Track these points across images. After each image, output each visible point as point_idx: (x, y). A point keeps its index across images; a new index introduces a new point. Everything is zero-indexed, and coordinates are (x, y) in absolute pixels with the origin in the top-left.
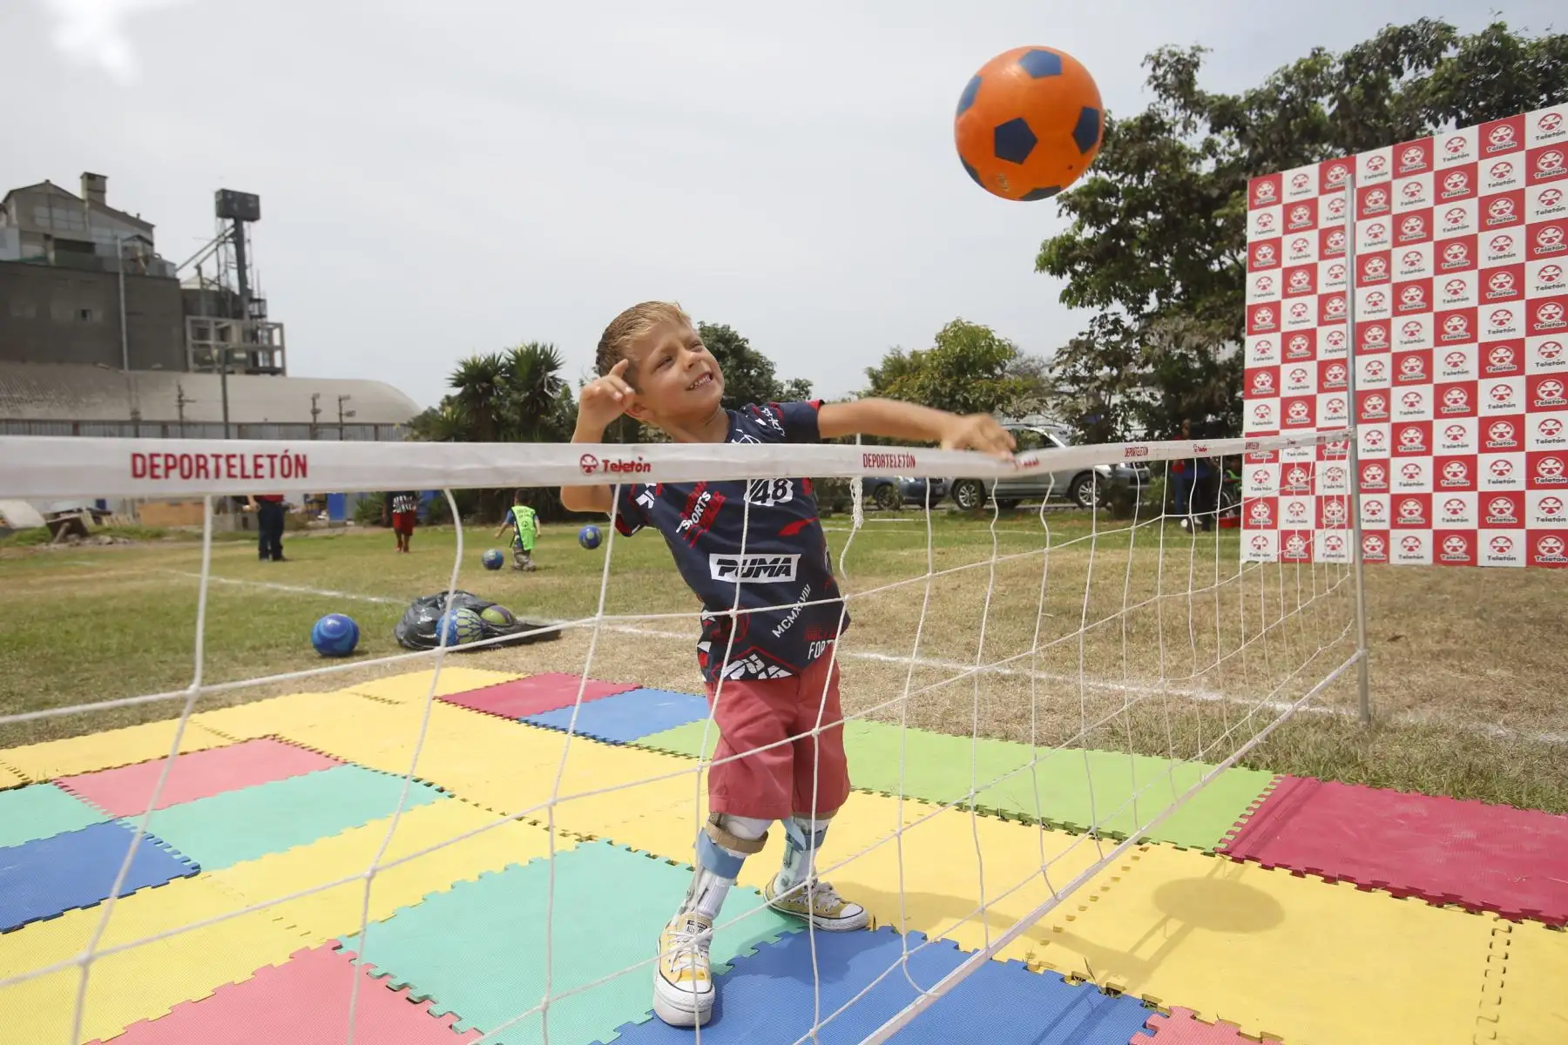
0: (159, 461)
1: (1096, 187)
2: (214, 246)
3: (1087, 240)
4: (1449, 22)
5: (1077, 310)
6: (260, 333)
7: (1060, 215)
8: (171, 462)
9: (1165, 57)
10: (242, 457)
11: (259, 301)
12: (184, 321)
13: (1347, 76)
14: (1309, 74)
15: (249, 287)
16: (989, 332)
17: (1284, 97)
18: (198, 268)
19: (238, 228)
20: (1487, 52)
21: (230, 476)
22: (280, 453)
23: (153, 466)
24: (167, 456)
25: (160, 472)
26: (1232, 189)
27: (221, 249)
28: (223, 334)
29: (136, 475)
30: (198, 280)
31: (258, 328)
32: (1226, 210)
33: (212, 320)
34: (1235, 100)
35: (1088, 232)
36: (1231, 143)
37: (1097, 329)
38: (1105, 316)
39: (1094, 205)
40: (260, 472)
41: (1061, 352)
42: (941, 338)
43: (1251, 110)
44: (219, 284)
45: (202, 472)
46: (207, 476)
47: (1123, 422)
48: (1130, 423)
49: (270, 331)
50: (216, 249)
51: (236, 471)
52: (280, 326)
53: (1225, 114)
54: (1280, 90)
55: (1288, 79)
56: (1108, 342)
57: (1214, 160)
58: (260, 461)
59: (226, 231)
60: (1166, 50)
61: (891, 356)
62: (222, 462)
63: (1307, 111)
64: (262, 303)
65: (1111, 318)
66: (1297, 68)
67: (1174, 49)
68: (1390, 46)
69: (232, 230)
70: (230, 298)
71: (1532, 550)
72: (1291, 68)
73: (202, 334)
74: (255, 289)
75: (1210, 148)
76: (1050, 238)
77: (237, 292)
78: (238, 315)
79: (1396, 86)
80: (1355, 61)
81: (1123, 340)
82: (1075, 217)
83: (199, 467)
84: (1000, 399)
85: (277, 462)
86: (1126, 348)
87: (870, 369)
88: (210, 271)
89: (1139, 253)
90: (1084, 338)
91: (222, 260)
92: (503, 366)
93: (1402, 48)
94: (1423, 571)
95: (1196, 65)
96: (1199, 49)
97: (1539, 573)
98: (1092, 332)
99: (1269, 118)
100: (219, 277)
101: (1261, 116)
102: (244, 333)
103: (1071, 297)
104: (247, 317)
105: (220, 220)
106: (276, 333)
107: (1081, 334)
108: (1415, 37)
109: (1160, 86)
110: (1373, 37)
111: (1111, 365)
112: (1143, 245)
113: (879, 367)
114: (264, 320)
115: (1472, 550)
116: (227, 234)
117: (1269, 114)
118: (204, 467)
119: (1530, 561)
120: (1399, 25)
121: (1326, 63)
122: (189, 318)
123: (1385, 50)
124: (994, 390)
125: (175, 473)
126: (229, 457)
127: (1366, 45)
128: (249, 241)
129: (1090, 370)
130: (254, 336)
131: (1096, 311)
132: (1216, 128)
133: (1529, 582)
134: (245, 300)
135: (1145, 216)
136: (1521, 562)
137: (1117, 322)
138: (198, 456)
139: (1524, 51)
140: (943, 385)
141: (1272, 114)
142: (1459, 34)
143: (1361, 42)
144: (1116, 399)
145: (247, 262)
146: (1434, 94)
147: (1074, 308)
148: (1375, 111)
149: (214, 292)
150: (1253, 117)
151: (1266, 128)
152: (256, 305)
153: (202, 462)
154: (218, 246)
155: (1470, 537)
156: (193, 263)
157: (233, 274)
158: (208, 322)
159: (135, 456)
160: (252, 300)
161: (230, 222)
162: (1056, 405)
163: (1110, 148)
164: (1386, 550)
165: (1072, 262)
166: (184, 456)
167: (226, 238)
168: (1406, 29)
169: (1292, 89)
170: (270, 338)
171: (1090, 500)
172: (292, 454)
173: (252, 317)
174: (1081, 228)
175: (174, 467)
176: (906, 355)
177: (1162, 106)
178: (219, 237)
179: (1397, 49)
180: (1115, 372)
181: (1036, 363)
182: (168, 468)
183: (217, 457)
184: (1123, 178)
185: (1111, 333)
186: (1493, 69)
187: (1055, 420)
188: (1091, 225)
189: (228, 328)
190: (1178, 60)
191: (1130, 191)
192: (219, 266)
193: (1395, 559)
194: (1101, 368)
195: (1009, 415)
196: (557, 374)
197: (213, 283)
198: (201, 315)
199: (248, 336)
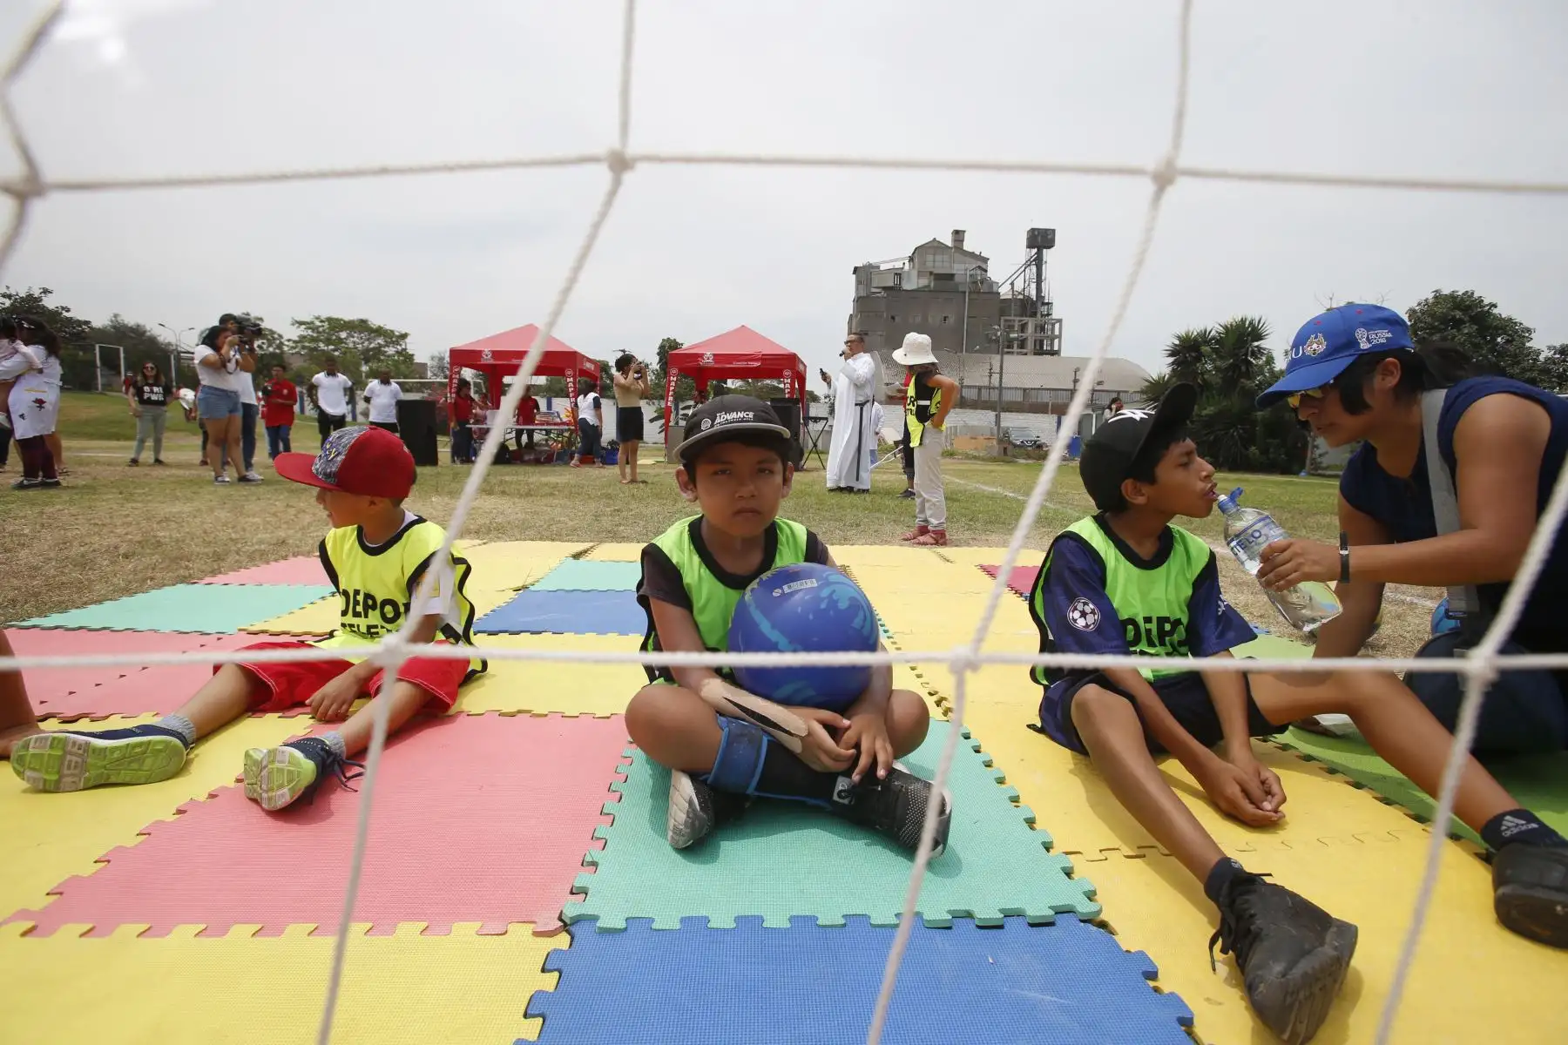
2: (1023, 268)
6: (1046, 326)
11: (1048, 304)
12: (1000, 320)
15: (1043, 295)
18: (1012, 284)
19: (1039, 254)
27: (1028, 270)
28: (1023, 328)
30: (1011, 292)
31: (1045, 323)
33: (1017, 319)
44: (1024, 295)
49: (1053, 325)
50: (1024, 270)
52: (1060, 321)
59: (1032, 257)
64: (1050, 306)
69: (1036, 256)
70: (1030, 303)
73: (1010, 329)
74: (1047, 295)
77: (1035, 298)
78: (1034, 314)
91: (1027, 278)
92: (1213, 338)
100: (1024, 289)
102: (1037, 326)
104: (1039, 315)
105: (1028, 250)
106: (1057, 326)
114: (1050, 317)
116: (1032, 259)
122: (1003, 318)
128: (1046, 262)
130: (1043, 329)
134: (1039, 304)
145: (1043, 278)
149: (1020, 299)
152: (1046, 307)
154: (1025, 268)
156: (1009, 281)
157: (1033, 286)
158: (1014, 321)
160: (1044, 304)
161: (1034, 251)
167: (1031, 262)
170: (1053, 330)
173: (1042, 316)
178: (1027, 262)
189: (1027, 323)
192: (1025, 281)
196: (1263, 344)
197: (1020, 293)
198: (1010, 316)
199: (1038, 329)
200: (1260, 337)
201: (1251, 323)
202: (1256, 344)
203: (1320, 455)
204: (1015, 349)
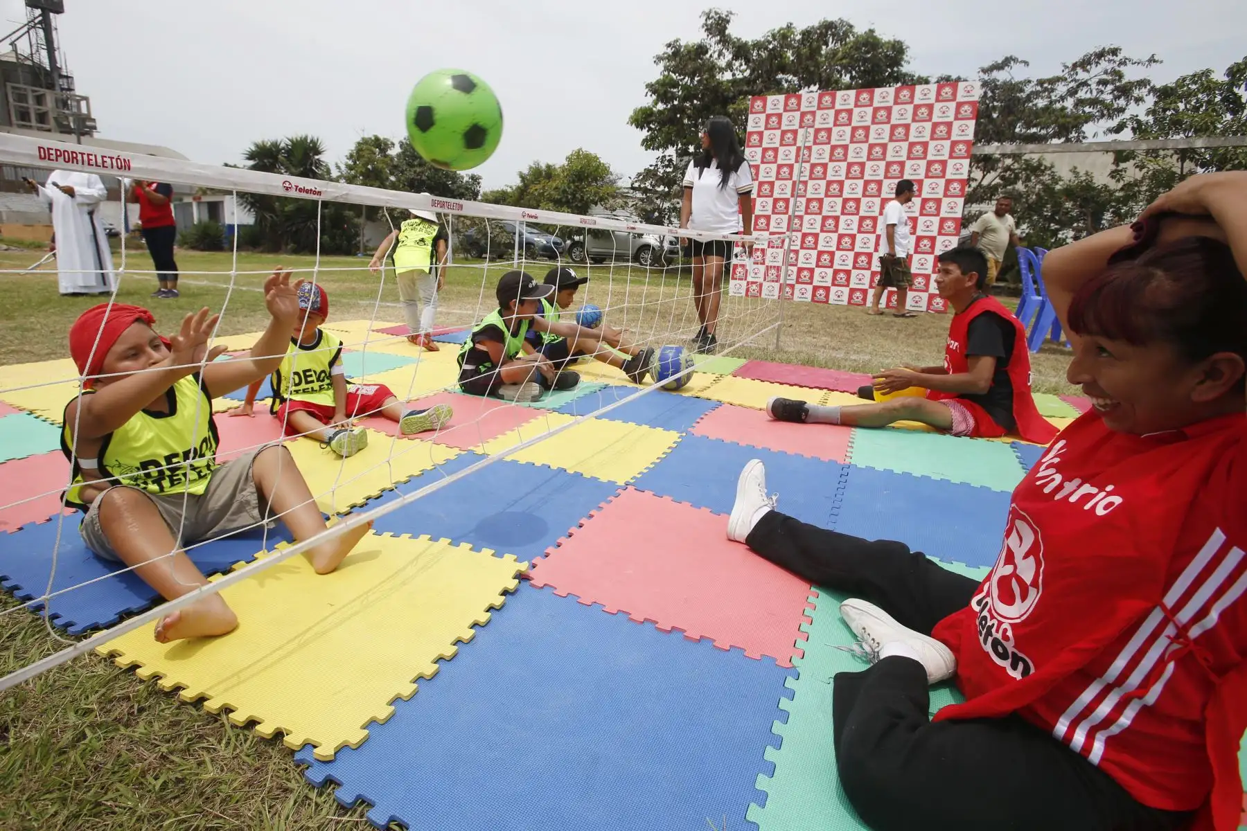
0: (53, 152)
1: (667, 81)
2: (25, 29)
3: (659, 111)
4: (852, 22)
5: (650, 151)
6: (69, 102)
7: (646, 95)
8: (59, 153)
9: (712, 14)
10: (95, 156)
11: (67, 77)
12: (5, 86)
13: (802, 42)
14: (784, 36)
15: (58, 65)
16: (598, 158)
17: (771, 47)
18: (12, 44)
19: (45, 16)
20: (866, 44)
21: (89, 164)
22: (116, 157)
23: (50, 154)
24: (56, 150)
25: (53, 157)
26: (740, 94)
27: (32, 32)
28: (40, 100)
29: (41, 158)
30: (14, 55)
31: (68, 99)
32: (735, 106)
33: (30, 88)
34: (746, 43)
35: (661, 106)
36: (741, 65)
37: (659, 163)
38: (664, 157)
39: (666, 92)
40: (105, 165)
41: (639, 175)
42: (569, 159)
43: (753, 50)
44: (32, 61)
45: (75, 161)
46: (77, 163)
47: (669, 218)
48: (672, 219)
49: (78, 102)
50: (28, 32)
51: (93, 162)
52: (86, 99)
53: (741, 51)
54: (770, 43)
55: (774, 36)
56: (665, 172)
57: (731, 73)
58: (105, 159)
59: (35, 18)
60: (713, 11)
61: (534, 166)
62: (85, 157)
63: (781, 56)
64: (70, 80)
65: (668, 158)
66: (779, 32)
67: (718, 10)
68: (824, 31)
69: (40, 18)
70: (43, 72)
71: (850, 298)
72: (776, 31)
73: (22, 98)
74: (64, 67)
75: (729, 66)
76: (639, 107)
77: (48, 69)
78: (51, 86)
79: (824, 50)
80: (807, 34)
81: (673, 172)
82: (654, 97)
83: (73, 158)
84: (601, 199)
85: (114, 161)
86: (674, 176)
87: (521, 172)
88: (24, 47)
89: (686, 121)
90: (652, 168)
91: (34, 41)
92: (283, 148)
93: (830, 32)
94: (806, 304)
95: (728, 22)
96: (731, 13)
97: (852, 307)
98: (657, 165)
99: (762, 56)
100: (32, 54)
101: (758, 54)
102: (57, 101)
103: (649, 143)
104: (57, 88)
105: (29, 8)
106: (83, 104)
107: (651, 166)
108: (836, 28)
109: (709, 30)
110: (816, 25)
111: (665, 185)
112: (689, 118)
113: (526, 171)
114: (72, 93)
115: (827, 296)
116: (36, 21)
117: (763, 54)
118: (76, 158)
119: (849, 302)
120: (830, 19)
121: (793, 33)
122: (9, 85)
123: (821, 33)
124: (598, 193)
125: (61, 159)
126: (88, 155)
127: (813, 27)
128: (56, 29)
129: (653, 186)
130: (65, 105)
131: (659, 153)
132: (736, 57)
133: (848, 310)
134: (56, 75)
135: (692, 102)
136: (845, 303)
137: (670, 161)
138: (72, 152)
139: (883, 44)
140: (569, 188)
141: (764, 54)
142: (855, 30)
143: (811, 25)
144: (667, 205)
145: (56, 46)
146: (841, 59)
147: (649, 150)
148: (813, 64)
149: (29, 65)
150: (754, 54)
151: (761, 62)
152: (65, 80)
153: (75, 155)
154: (29, 29)
155: (827, 289)
156: (8, 41)
157: (44, 53)
158: (25, 90)
159: (40, 148)
160: (61, 76)
161: (38, 12)
162: (633, 205)
163: (678, 59)
164: (792, 294)
165: (648, 123)
166: (64, 151)
167: (36, 24)
168: (832, 23)
169: (776, 43)
170: (79, 107)
171: (646, 261)
172: (122, 158)
173: (62, 89)
174: (656, 104)
175: (60, 155)
176: (543, 166)
177: (708, 41)
178: (30, 22)
179: (827, 32)
180: (667, 189)
181: (614, 177)
182: (57, 156)
183: (82, 154)
184: (684, 78)
185: (667, 166)
186: (868, 52)
187: (631, 214)
188: (662, 102)
189: (43, 95)
190: (720, 18)
191: (685, 87)
192: (31, 46)
193: (796, 298)
194: (659, 187)
195: (607, 209)
196: (321, 157)
197: (27, 58)
198: (19, 83)
199: (60, 105)
200: (319, 153)
201: (312, 141)
202: (316, 157)
203: (367, 241)
204: (34, 123)
